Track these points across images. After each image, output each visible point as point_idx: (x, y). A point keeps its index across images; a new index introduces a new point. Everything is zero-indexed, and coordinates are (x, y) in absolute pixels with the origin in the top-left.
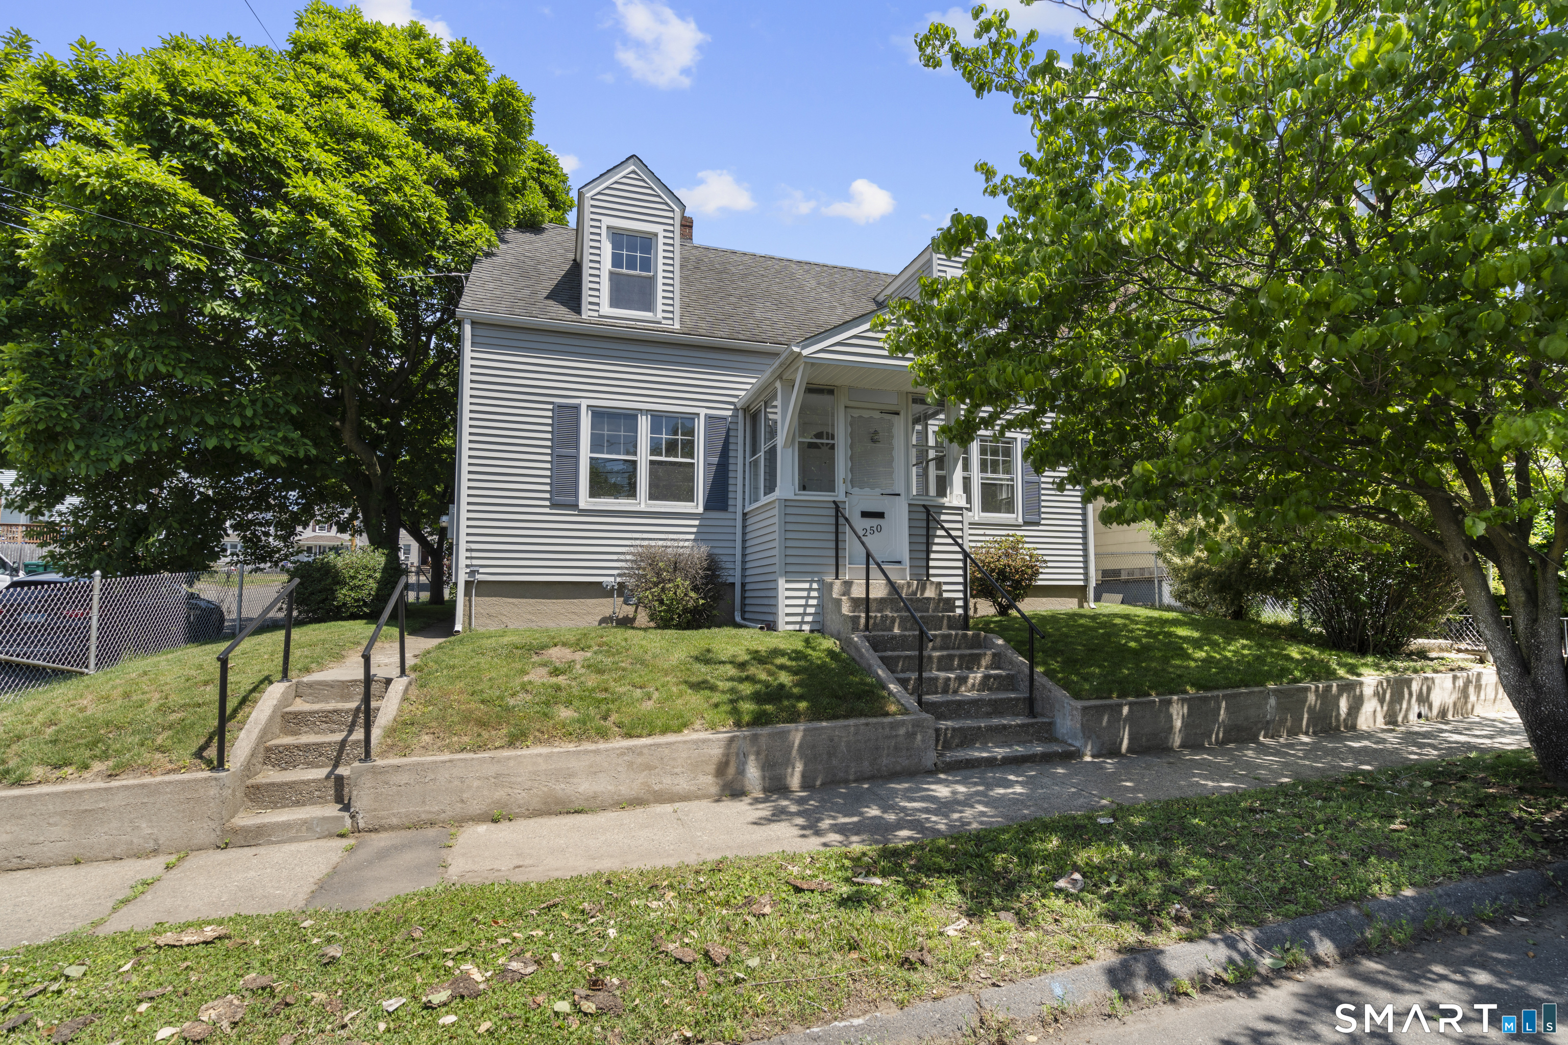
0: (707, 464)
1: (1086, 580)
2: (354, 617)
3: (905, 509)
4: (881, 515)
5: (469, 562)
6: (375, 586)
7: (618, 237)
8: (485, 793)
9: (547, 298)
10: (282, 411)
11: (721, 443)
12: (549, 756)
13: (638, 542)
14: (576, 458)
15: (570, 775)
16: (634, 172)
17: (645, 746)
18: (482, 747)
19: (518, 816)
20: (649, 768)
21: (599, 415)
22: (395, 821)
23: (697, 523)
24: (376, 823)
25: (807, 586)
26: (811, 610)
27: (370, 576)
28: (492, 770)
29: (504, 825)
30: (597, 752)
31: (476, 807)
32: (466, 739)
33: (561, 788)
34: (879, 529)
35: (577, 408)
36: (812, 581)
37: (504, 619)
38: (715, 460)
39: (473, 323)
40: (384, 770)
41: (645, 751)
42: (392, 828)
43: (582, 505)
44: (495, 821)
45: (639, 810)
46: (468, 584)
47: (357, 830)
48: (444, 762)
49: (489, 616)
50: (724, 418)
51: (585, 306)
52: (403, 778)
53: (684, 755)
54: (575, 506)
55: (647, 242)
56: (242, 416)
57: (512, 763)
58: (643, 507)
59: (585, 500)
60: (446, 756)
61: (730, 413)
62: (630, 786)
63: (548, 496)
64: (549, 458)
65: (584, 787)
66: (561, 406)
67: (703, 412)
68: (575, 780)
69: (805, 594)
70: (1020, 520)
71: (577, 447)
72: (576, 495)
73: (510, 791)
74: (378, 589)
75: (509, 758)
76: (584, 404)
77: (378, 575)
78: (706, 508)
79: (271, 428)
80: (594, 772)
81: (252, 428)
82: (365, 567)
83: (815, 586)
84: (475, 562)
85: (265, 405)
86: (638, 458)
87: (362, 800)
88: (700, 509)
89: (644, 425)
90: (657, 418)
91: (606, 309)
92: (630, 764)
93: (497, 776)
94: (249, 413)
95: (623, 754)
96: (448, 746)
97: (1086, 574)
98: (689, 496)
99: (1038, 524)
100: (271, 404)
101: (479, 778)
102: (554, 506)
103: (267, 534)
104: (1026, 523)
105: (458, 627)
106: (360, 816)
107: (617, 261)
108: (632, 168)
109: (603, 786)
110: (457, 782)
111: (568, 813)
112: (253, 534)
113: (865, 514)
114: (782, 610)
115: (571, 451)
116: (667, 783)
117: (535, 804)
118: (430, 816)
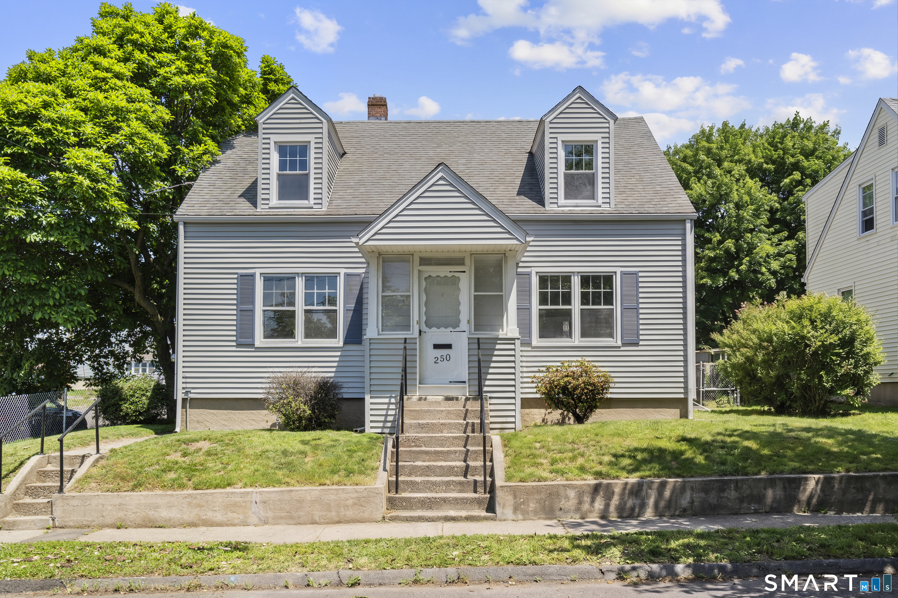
0: (346, 310)
1: (686, 392)
2: (133, 422)
3: (466, 341)
4: (449, 346)
5: (184, 385)
6: (146, 402)
7: (282, 149)
8: (114, 513)
9: (240, 196)
10: (76, 293)
11: (357, 292)
12: (147, 496)
13: (295, 370)
14: (252, 311)
15: (157, 507)
16: (293, 98)
17: (199, 494)
18: (118, 490)
19: (130, 526)
20: (200, 506)
21: (268, 279)
22: (72, 524)
23: (339, 354)
24: (63, 524)
25: (387, 400)
26: (390, 418)
27: (144, 395)
28: (117, 501)
29: (123, 530)
30: (171, 495)
31: (109, 520)
32: (111, 486)
33: (152, 514)
34: (448, 358)
35: (253, 276)
36: (391, 397)
37: (208, 424)
38: (352, 306)
39: (185, 223)
40: (67, 498)
41: (198, 496)
42: (70, 527)
43: (257, 344)
44: (118, 528)
45: (193, 529)
46: (184, 400)
47: (55, 527)
48: (95, 496)
49: (198, 422)
50: (358, 275)
51: (259, 202)
52: (75, 502)
53: (220, 500)
54: (252, 345)
55: (304, 149)
56: (54, 298)
57: (127, 499)
58: (299, 344)
59: (259, 340)
60: (99, 493)
61: (363, 270)
62: (189, 515)
63: (234, 338)
64: (235, 312)
65: (164, 514)
66: (242, 276)
67: (343, 272)
68: (159, 510)
69: (385, 407)
70: (619, 343)
71: (253, 303)
72: (252, 336)
73: (126, 513)
74: (149, 404)
75: (126, 496)
76: (258, 272)
77: (149, 394)
78: (345, 343)
79: (71, 304)
80: (170, 507)
81: (61, 305)
82: (140, 389)
83: (393, 401)
84: (188, 385)
85: (66, 290)
86: (296, 308)
87: (58, 512)
88: (341, 344)
89: (300, 284)
90: (309, 279)
91: (274, 201)
92: (190, 504)
93: (120, 504)
94: (57, 296)
95: (186, 498)
96: (101, 489)
97: (686, 388)
98: (333, 334)
99: (637, 344)
100: (69, 288)
101: (111, 505)
102: (239, 345)
103: (107, 364)
104: (624, 345)
105: (178, 429)
106: (56, 520)
107: (282, 166)
108: (292, 95)
109: (174, 514)
110: (100, 507)
111: (156, 527)
112: (99, 364)
113: (437, 346)
114: (368, 418)
115: (250, 307)
116: (210, 515)
117: (139, 521)
118: (88, 523)
